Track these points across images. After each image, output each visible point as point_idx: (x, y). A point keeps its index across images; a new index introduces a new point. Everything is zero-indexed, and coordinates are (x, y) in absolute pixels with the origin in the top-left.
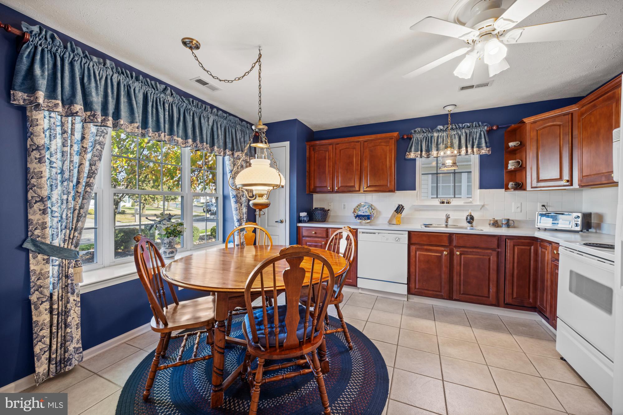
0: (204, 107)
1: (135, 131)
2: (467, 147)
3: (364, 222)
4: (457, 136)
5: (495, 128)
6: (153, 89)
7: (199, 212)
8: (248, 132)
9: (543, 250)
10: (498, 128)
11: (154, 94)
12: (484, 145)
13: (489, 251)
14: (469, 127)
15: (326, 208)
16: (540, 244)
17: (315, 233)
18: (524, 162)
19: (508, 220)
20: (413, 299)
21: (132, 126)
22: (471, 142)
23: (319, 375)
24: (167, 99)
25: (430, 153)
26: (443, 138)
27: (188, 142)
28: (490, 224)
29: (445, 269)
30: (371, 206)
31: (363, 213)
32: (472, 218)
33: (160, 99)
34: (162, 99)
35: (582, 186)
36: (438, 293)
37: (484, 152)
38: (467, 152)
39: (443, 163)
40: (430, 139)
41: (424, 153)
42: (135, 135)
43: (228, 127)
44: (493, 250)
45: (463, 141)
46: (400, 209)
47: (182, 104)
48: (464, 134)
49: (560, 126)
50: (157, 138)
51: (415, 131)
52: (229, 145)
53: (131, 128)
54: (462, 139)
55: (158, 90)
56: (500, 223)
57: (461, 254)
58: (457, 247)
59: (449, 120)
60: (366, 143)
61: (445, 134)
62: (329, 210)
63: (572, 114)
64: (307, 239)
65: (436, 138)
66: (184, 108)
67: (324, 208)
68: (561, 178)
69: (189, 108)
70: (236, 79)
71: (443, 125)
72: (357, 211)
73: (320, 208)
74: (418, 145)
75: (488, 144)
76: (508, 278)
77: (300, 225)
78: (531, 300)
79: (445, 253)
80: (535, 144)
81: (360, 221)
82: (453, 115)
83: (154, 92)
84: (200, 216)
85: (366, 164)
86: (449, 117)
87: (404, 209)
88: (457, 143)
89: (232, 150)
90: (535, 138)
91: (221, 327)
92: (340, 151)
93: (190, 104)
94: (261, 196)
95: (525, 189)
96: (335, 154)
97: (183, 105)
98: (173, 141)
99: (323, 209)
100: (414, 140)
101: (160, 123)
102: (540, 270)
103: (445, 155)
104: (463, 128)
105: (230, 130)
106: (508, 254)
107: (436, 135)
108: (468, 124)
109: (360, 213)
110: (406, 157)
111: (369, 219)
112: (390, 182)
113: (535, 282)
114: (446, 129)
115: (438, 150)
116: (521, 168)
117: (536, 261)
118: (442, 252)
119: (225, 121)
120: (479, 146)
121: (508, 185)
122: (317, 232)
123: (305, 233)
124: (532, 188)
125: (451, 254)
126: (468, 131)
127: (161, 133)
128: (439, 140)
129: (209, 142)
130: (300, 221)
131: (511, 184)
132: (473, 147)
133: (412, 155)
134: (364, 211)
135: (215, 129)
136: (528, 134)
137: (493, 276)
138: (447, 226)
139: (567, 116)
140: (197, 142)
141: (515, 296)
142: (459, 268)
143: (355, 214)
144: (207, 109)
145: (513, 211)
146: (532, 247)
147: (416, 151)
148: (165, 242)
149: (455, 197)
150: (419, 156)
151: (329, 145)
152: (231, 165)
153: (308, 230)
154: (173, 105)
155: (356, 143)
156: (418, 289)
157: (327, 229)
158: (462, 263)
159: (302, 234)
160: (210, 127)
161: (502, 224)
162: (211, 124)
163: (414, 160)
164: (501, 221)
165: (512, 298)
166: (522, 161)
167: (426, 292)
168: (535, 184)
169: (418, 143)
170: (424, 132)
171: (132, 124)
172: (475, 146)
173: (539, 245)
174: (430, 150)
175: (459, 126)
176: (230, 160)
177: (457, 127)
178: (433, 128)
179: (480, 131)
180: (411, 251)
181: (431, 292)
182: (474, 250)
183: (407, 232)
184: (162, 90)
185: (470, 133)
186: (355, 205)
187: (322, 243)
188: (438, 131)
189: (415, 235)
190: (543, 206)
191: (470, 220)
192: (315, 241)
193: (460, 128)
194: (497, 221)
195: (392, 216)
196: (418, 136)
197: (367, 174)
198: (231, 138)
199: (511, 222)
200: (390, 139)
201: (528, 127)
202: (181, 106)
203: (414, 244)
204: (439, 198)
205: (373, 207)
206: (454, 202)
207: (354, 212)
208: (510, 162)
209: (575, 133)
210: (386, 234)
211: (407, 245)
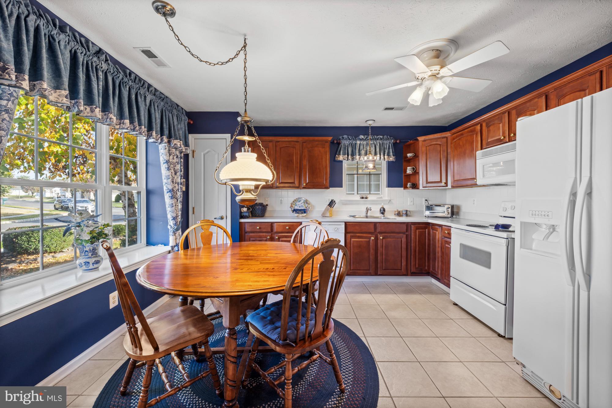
0: (142, 83)
1: (62, 100)
2: (380, 155)
3: (301, 215)
4: (373, 145)
5: (398, 141)
6: (83, 49)
7: (48, 210)
8: (183, 119)
9: (435, 231)
10: (400, 142)
11: (85, 55)
12: (391, 154)
13: (401, 235)
14: (381, 139)
15: (265, 204)
16: (432, 227)
17: (260, 228)
18: (418, 169)
19: (407, 211)
20: (347, 279)
21: (58, 93)
22: (383, 151)
23: (333, 357)
24: (100, 64)
25: (354, 157)
26: (364, 146)
27: (123, 123)
28: (395, 214)
29: (372, 251)
30: (306, 202)
31: (299, 207)
32: (384, 210)
33: (92, 63)
34: (94, 64)
35: (453, 187)
36: (367, 271)
37: (392, 159)
38: (380, 157)
39: (366, 166)
40: (354, 145)
41: (350, 156)
42: (58, 106)
43: (165, 110)
44: (404, 233)
45: (378, 150)
46: (332, 204)
47: (118, 75)
48: (378, 144)
49: (440, 145)
50: (88, 113)
51: (343, 138)
52: (166, 132)
53: (55, 95)
54: (377, 148)
55: (89, 51)
56: (401, 214)
57: (383, 238)
58: (381, 233)
59: (370, 131)
60: (305, 144)
61: (365, 142)
62: (267, 205)
63: (447, 138)
64: (251, 234)
65: (358, 145)
66: (119, 80)
67: (263, 203)
68: (441, 182)
69: (126, 81)
70: (219, 63)
71: (364, 135)
72: (293, 206)
73: (259, 203)
74: (345, 150)
75: (394, 154)
76: (413, 253)
77: (242, 220)
78: (426, 268)
79: (373, 238)
80: (424, 156)
81: (297, 215)
82: (373, 128)
83: (84, 52)
84: (52, 215)
85: (305, 162)
86: (370, 129)
87: (336, 203)
88: (374, 150)
89: (170, 137)
90: (425, 152)
91: (233, 335)
92: (281, 148)
93: (126, 76)
94: (248, 191)
95: (418, 188)
96: (276, 150)
97: (119, 77)
98: (108, 119)
99: (261, 204)
100: (342, 144)
101: (94, 95)
102: (432, 246)
103: (368, 160)
104: (378, 139)
105: (167, 114)
106: (413, 236)
107: (358, 142)
108: (381, 137)
109: (296, 208)
110: (336, 159)
111: (305, 212)
112: (326, 180)
113: (429, 254)
114: (366, 138)
115: (360, 155)
116: (416, 172)
117: (429, 239)
118: (370, 238)
119: (162, 103)
120: (388, 155)
121: (407, 185)
122: (262, 227)
123: (248, 229)
124: (423, 187)
125: (377, 239)
126: (381, 142)
127: (96, 108)
128: (361, 147)
129: (146, 125)
130: (242, 217)
131: (409, 185)
132: (384, 155)
133: (341, 158)
134: (300, 205)
135: (153, 111)
136: (420, 149)
137: (404, 253)
138: (367, 217)
139: (444, 139)
140: (135, 124)
141: (417, 266)
142: (381, 249)
143: (292, 208)
144: (144, 86)
145: (409, 204)
146: (427, 230)
147: (344, 154)
148: (87, 249)
149: (370, 194)
150: (346, 159)
151: (269, 142)
152: (167, 155)
153: (251, 226)
154: (108, 74)
155: (295, 143)
156: (352, 270)
157: (272, 223)
158: (384, 245)
159: (245, 230)
160: (147, 108)
161: (403, 214)
162: (148, 104)
163: (341, 162)
164: (402, 211)
165: (416, 268)
166: (416, 168)
167: (359, 271)
168: (425, 185)
169: (345, 148)
170: (349, 139)
171: (58, 91)
172: (386, 154)
173: (430, 228)
174: (354, 154)
175: (375, 137)
176: (166, 149)
177: (374, 138)
178: (356, 137)
179: (388, 143)
180: (347, 238)
181: (362, 271)
182: (392, 235)
183: (344, 223)
184: (94, 52)
185: (383, 143)
186: (291, 200)
187: (267, 238)
188: (361, 140)
189: (349, 225)
190: (426, 200)
191: (383, 211)
192: (260, 236)
193: (375, 139)
194: (399, 212)
195: (325, 209)
196: (345, 142)
197: (306, 172)
198: (168, 123)
199: (408, 212)
200: (326, 142)
201: (420, 144)
202: (116, 77)
203: (349, 233)
204: (359, 194)
205: (308, 202)
206: (371, 197)
207: (291, 206)
208: (408, 168)
209: (449, 150)
210: (326, 226)
211: (344, 234)
